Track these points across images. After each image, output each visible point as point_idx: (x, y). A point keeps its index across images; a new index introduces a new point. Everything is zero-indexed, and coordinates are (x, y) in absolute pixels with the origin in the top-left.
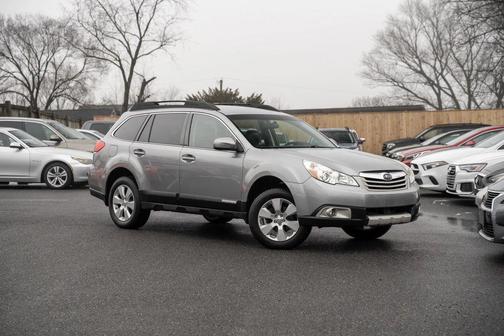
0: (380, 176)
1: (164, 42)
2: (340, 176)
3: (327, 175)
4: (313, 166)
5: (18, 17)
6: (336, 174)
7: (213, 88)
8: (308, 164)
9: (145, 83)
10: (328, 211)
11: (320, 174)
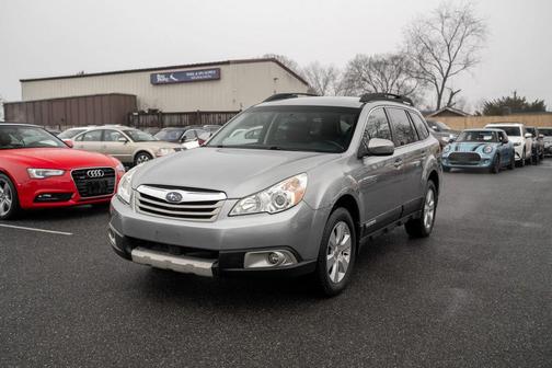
0: (162, 194)
1: (467, 64)
5: (376, 56)
7: (506, 97)
9: (452, 94)
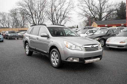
0: (90, 46)
2: (76, 47)
3: (71, 47)
4: (67, 43)
6: (74, 46)
8: (65, 42)
10: (71, 59)
11: (69, 46)
